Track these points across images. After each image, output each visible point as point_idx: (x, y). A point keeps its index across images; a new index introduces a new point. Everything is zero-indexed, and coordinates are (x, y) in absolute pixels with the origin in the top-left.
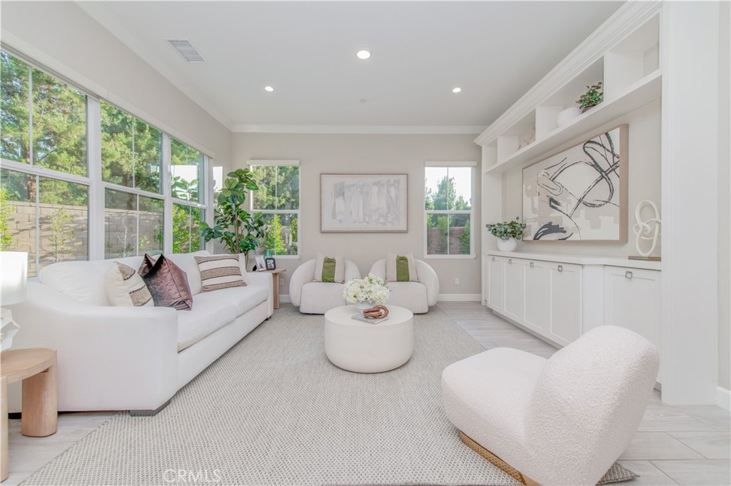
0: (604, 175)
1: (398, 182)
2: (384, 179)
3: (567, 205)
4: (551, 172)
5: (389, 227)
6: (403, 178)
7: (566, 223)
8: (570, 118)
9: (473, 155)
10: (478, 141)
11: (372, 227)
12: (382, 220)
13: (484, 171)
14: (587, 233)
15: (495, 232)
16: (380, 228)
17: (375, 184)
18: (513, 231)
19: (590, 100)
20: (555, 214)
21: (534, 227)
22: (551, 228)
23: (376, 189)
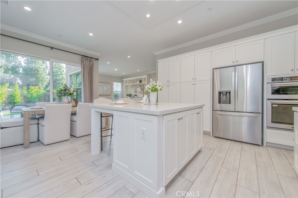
0: (142, 90)
1: (109, 85)
2: (106, 84)
3: (138, 92)
4: (136, 88)
5: (107, 94)
6: (110, 84)
7: (138, 95)
8: (138, 83)
9: (122, 82)
10: (123, 79)
11: (104, 94)
12: (106, 93)
13: (124, 85)
14: (140, 96)
15: (128, 95)
16: (106, 94)
17: (105, 85)
18: (130, 95)
19: (141, 81)
20: (136, 93)
21: (133, 95)
22: (136, 95)
23: (105, 86)
